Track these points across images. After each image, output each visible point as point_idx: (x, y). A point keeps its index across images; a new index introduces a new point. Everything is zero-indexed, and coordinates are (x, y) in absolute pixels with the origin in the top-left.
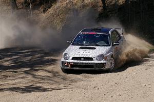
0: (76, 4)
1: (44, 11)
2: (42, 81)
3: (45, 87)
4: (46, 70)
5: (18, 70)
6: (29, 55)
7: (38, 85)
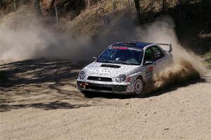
0: (107, 12)
1: (72, 19)
2: (69, 97)
3: (72, 103)
4: (73, 85)
5: (42, 84)
6: (54, 68)
7: (64, 101)
